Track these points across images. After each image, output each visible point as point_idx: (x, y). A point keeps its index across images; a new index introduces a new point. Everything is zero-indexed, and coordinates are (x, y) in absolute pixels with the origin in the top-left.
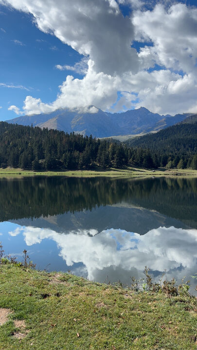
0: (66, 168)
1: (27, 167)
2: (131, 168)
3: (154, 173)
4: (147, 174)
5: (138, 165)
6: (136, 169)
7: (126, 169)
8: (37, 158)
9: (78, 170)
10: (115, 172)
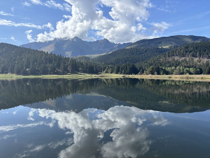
0: (41, 74)
1: (18, 73)
2: (80, 73)
3: (92, 76)
4: (88, 76)
5: (85, 72)
6: (82, 74)
7: (77, 74)
8: (24, 68)
9: (48, 74)
10: (70, 76)
